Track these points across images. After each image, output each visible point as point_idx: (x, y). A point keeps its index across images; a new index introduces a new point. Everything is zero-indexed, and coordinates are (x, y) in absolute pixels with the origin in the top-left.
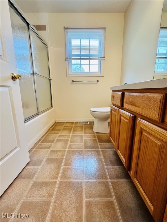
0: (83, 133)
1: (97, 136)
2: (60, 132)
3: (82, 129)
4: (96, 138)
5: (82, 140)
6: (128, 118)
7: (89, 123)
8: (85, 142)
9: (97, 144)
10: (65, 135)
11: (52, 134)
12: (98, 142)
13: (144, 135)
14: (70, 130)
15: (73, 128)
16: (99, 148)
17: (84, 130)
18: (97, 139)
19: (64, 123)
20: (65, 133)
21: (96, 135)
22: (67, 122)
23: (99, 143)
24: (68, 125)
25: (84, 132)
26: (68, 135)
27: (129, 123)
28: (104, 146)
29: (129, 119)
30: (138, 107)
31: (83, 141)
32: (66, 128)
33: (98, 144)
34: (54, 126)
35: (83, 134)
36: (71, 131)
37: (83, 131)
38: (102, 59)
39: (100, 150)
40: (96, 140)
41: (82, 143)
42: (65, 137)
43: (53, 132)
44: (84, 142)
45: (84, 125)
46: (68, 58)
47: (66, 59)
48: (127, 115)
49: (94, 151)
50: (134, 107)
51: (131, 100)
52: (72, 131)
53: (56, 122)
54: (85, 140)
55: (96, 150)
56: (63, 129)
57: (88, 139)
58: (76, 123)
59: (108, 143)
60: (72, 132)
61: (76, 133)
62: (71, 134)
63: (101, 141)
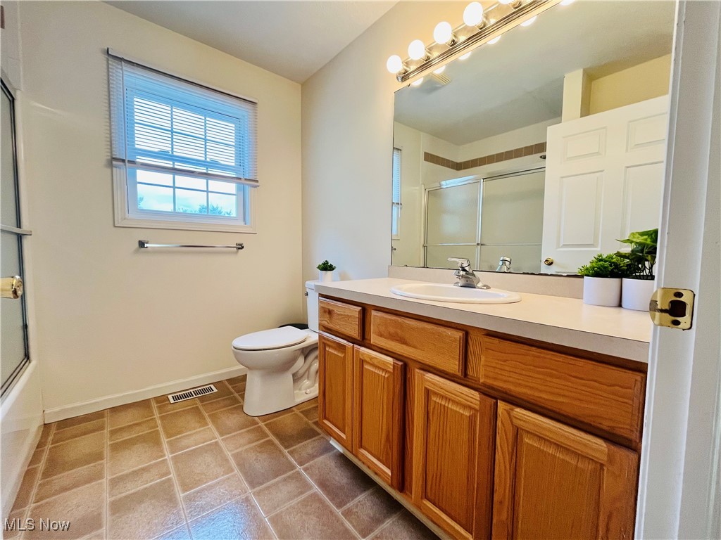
0: (217, 434)
1: (270, 429)
2: (106, 463)
3: (202, 417)
4: (267, 436)
5: (227, 460)
6: (391, 369)
7: (215, 390)
8: (241, 465)
9: (283, 455)
10: (143, 469)
11: (65, 489)
12: (282, 448)
13: (435, 402)
14: (153, 440)
15: (160, 428)
16: (293, 467)
17: (213, 421)
18: (272, 437)
19: (99, 415)
20: (132, 460)
21: (262, 424)
22: (114, 410)
23: (286, 447)
24: (126, 419)
25: (217, 428)
26: (156, 464)
27: (394, 380)
28: (304, 454)
29: (392, 371)
30: (414, 347)
31: (233, 463)
32: (127, 436)
33: (286, 451)
34: (48, 446)
35: (219, 439)
36: (157, 443)
37: (211, 425)
38: (248, 185)
39: (299, 468)
40: (270, 443)
41: (232, 471)
42: (146, 476)
43: (62, 478)
44: (238, 464)
45: (202, 399)
46: (123, 161)
47: (114, 163)
48: (384, 363)
49: (285, 480)
50: (404, 346)
51: (392, 330)
52: (164, 440)
53: (46, 426)
54: (236, 456)
55: (289, 477)
56: (116, 448)
57: (247, 451)
58: (162, 400)
59: (310, 438)
60: (165, 446)
61: (185, 442)
62: (168, 456)
63: (288, 440)
